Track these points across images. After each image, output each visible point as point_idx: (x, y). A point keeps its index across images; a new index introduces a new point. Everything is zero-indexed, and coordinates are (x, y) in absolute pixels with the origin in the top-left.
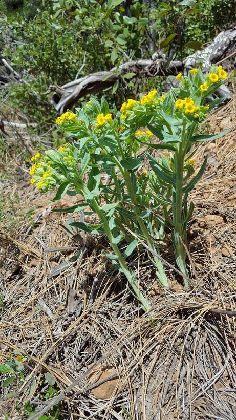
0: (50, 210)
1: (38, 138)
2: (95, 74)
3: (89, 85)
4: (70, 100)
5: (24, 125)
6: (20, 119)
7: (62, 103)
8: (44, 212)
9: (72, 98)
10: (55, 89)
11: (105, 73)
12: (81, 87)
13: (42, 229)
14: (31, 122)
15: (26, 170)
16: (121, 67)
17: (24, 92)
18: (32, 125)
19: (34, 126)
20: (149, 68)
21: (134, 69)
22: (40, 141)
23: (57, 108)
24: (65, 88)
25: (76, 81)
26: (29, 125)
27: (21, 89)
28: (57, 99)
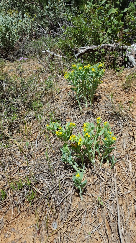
0: (64, 89)
1: (66, 64)
2: (92, 46)
3: (89, 50)
4: (80, 54)
5: (61, 57)
6: (60, 53)
7: (77, 54)
8: (63, 90)
9: (81, 53)
10: (76, 49)
11: (95, 46)
12: (85, 50)
13: (61, 94)
14: (64, 55)
15: (59, 76)
16: (102, 45)
17: (65, 43)
18: (64, 57)
19: (65, 58)
20: (111, 48)
21: (106, 47)
22: (66, 65)
23: (75, 56)
24: (80, 49)
25: (85, 47)
26: (63, 57)
27: (64, 42)
28: (76, 52)
